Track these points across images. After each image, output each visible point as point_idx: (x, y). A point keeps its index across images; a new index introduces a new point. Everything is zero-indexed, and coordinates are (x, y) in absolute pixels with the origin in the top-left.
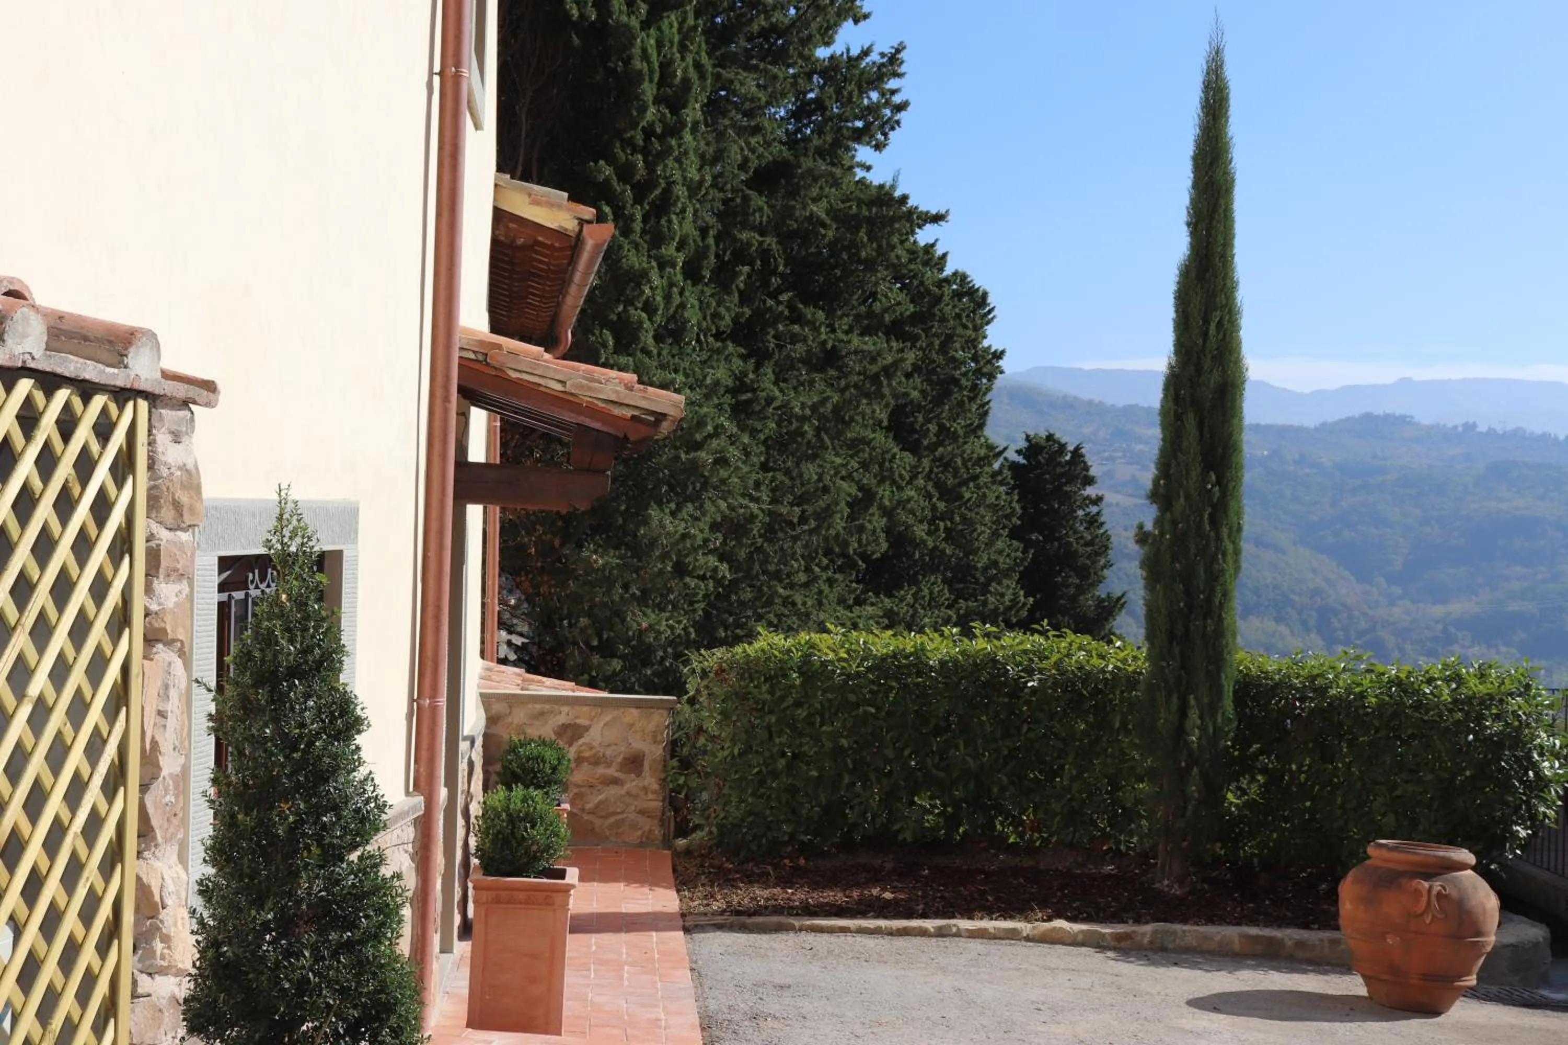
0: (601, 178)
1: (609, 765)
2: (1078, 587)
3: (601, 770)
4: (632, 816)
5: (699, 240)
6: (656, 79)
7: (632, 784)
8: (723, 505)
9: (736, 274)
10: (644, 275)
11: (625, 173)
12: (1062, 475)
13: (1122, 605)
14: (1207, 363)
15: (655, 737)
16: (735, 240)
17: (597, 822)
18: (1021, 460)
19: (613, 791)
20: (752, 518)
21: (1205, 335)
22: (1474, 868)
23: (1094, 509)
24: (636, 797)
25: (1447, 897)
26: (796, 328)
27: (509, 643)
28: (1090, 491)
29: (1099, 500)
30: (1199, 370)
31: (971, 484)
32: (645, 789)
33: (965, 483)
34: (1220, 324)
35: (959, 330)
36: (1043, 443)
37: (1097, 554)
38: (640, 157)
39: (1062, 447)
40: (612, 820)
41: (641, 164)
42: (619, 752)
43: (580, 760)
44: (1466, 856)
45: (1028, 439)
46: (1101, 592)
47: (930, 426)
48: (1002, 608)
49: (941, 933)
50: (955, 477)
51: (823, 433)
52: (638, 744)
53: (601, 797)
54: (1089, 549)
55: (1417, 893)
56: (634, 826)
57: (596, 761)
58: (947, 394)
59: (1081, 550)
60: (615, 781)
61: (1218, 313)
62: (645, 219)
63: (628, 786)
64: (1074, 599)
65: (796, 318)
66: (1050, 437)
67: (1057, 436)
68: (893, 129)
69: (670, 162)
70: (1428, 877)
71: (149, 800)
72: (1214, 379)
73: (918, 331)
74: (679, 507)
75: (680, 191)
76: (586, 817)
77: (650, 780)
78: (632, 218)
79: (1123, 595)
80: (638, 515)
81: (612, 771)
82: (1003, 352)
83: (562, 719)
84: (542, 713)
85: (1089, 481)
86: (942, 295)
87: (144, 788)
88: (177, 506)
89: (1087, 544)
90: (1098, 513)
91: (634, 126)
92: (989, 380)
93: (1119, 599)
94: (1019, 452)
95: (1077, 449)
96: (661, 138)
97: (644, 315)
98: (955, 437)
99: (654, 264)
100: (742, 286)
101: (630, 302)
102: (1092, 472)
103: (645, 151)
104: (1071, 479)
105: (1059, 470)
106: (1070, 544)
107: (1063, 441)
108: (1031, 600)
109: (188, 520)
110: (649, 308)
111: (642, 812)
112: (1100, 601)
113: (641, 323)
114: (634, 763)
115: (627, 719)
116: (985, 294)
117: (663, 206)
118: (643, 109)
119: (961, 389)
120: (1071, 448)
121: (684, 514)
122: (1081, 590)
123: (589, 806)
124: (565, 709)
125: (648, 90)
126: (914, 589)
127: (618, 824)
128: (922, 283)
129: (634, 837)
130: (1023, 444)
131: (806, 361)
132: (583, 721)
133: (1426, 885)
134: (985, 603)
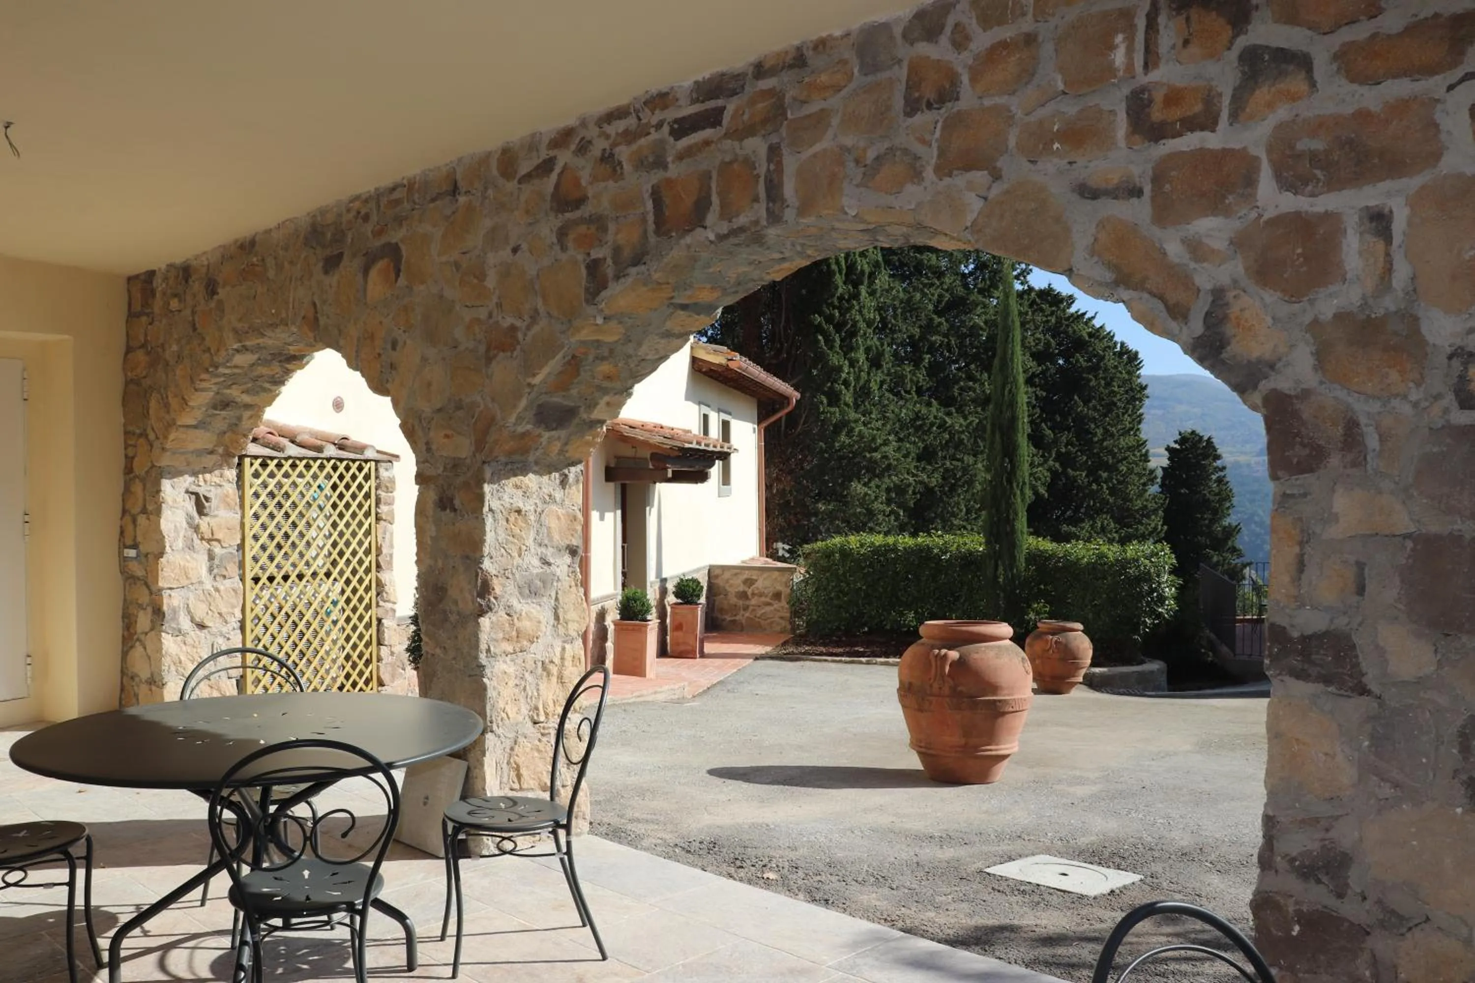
0: (816, 323)
1: (766, 596)
2: (1210, 520)
3: (763, 599)
4: (777, 619)
5: (879, 347)
6: (844, 272)
7: (776, 605)
8: (894, 478)
9: (923, 360)
10: (840, 369)
11: (829, 319)
12: (1201, 454)
13: (1239, 531)
14: (1004, 408)
15: (786, 584)
16: (928, 340)
17: (763, 622)
18: (1177, 446)
19: (768, 609)
20: (909, 485)
21: (1003, 395)
22: (1083, 631)
23: (1222, 474)
24: (779, 611)
25: (1060, 643)
26: (971, 383)
27: (783, 549)
28: (1219, 463)
29: (1224, 468)
30: (1001, 412)
31: (1124, 462)
32: (782, 607)
33: (1121, 461)
34: (1010, 391)
35: (1118, 375)
36: (1189, 436)
37: (1225, 500)
38: (836, 311)
39: (1201, 438)
40: (769, 621)
41: (837, 314)
42: (770, 591)
43: (753, 594)
44: (1079, 626)
45: (1180, 434)
46: (1226, 522)
47: (1098, 431)
48: (1147, 533)
49: (868, 663)
50: (1113, 458)
51: (979, 441)
52: (779, 588)
53: (763, 611)
54: (1217, 498)
55: (1047, 641)
56: (778, 624)
57: (761, 595)
58: (1110, 411)
59: (1212, 498)
60: (769, 604)
61: (1009, 385)
62: (842, 340)
63: (775, 606)
64: (1209, 527)
65: (970, 377)
66: (1193, 432)
67: (1197, 432)
68: (1028, 274)
69: (853, 312)
70: (1053, 634)
71: (380, 558)
72: (1008, 414)
73: (1091, 377)
74: (870, 481)
75: (862, 325)
76: (757, 620)
77: (784, 603)
78: (834, 341)
79: (1239, 524)
80: (845, 485)
81: (768, 600)
82: (1146, 386)
83: (745, 576)
84: (736, 574)
85: (1218, 457)
86: (1105, 355)
87: (377, 556)
88: (387, 487)
89: (1216, 495)
90: (1224, 476)
91: (833, 296)
92: (1140, 402)
93: (1236, 526)
94: (1176, 442)
95: (1210, 438)
96: (848, 301)
97: (843, 387)
98: (1112, 435)
99: (846, 362)
100: (927, 365)
101: (835, 381)
102: (1219, 452)
103: (839, 308)
104: (1206, 457)
105: (1199, 451)
106: (1205, 495)
107: (1201, 434)
108: (1166, 527)
109: (390, 490)
110: (846, 383)
111: (782, 618)
112: (1225, 527)
113: (841, 391)
114: (777, 596)
115: (774, 577)
116: (1137, 353)
117: (853, 333)
118: (837, 288)
119: (1118, 408)
120: (1206, 438)
121: (872, 484)
122: (1213, 521)
123: (758, 615)
124: (747, 572)
125: (839, 279)
126: (1091, 522)
127: (772, 623)
128: (1094, 349)
129: (778, 628)
130: (1178, 437)
131: (973, 401)
132: (754, 577)
133: (1051, 637)
134: (1137, 529)
